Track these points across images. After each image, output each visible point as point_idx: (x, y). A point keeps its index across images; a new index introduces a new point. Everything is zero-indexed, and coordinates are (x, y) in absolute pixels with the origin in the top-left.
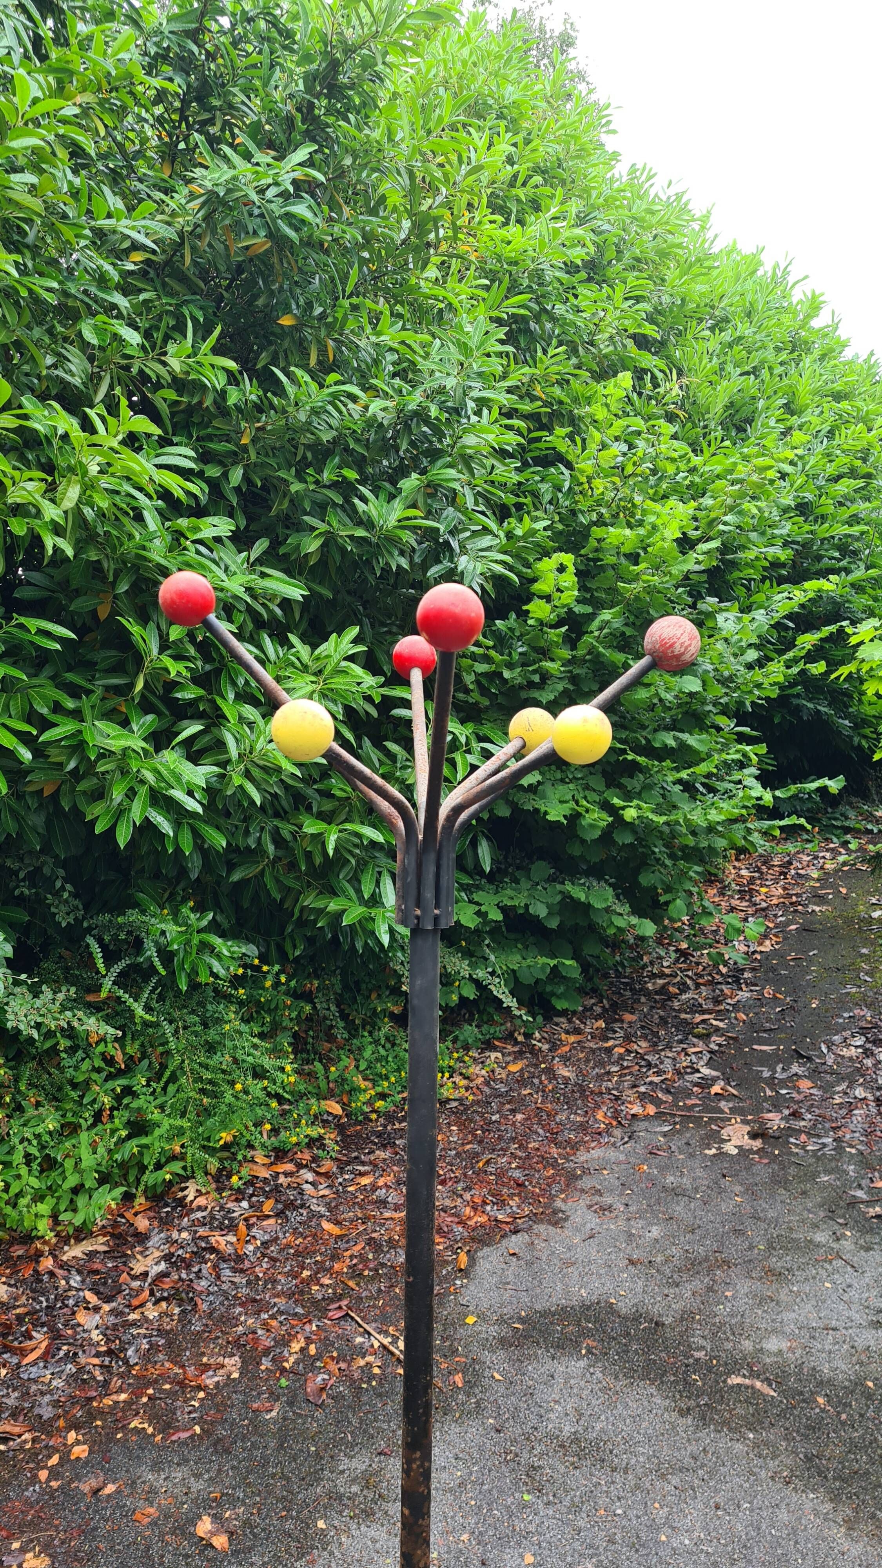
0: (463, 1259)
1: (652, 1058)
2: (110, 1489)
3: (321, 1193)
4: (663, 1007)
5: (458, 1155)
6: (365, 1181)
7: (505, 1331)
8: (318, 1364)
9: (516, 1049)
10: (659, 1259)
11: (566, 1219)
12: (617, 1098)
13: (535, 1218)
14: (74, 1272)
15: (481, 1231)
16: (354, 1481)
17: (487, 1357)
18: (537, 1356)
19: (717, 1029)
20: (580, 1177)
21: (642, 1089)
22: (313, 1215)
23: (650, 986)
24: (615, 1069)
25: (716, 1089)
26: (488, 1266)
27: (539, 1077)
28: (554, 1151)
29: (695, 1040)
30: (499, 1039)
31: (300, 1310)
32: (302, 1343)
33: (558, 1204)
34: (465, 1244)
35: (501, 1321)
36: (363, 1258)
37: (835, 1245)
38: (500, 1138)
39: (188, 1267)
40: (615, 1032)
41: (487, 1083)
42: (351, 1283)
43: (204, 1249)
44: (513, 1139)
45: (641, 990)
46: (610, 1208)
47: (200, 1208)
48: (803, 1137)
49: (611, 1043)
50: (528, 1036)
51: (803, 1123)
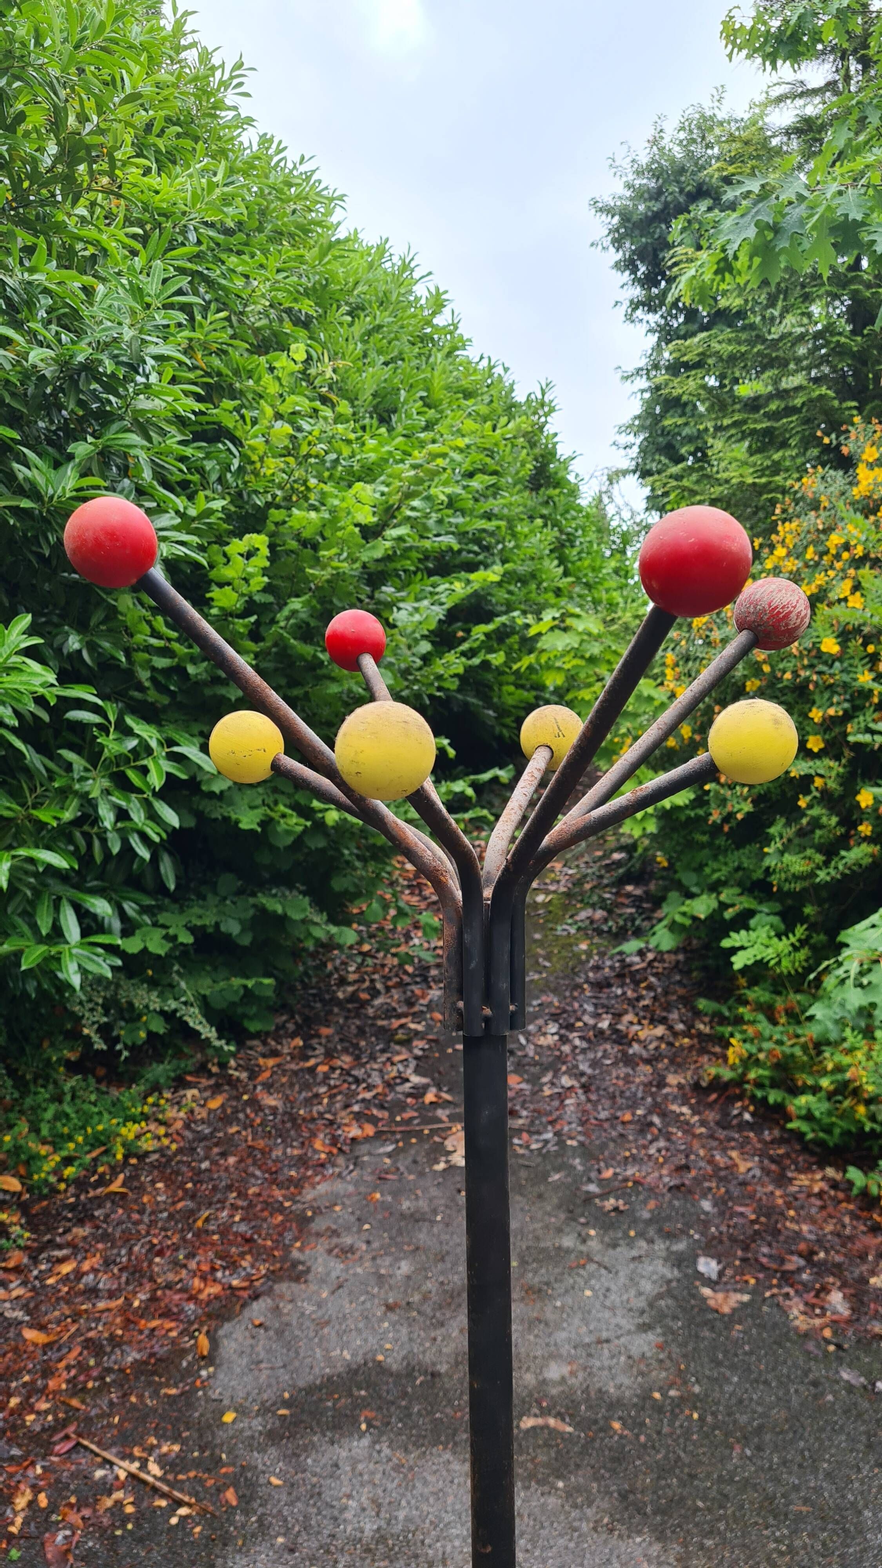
0: (204, 1342)
1: (359, 1073)
3: (14, 1294)
4: (358, 1016)
5: (171, 1217)
6: (66, 1268)
7: (271, 1423)
8: (54, 1517)
9: (212, 1082)
10: (416, 1298)
11: (308, 1271)
12: (331, 1123)
13: (273, 1276)
15: (216, 1305)
17: (258, 1459)
18: (314, 1446)
19: (417, 1033)
20: (312, 1219)
21: (356, 1108)
22: (10, 1324)
23: (340, 995)
24: (323, 1090)
25: (430, 1097)
26: (233, 1345)
27: (244, 1110)
28: (278, 1194)
29: (397, 1048)
30: (190, 1073)
31: (16, 1452)
32: (29, 1495)
33: (295, 1254)
34: (202, 1324)
35: (264, 1410)
36: (82, 1367)
37: (583, 1248)
38: (215, 1189)
40: (315, 1049)
41: (187, 1126)
42: (75, 1403)
44: (229, 1188)
45: (332, 1000)
46: (351, 1250)
48: (525, 1135)
49: (312, 1062)
50: (223, 1066)
51: (521, 1122)
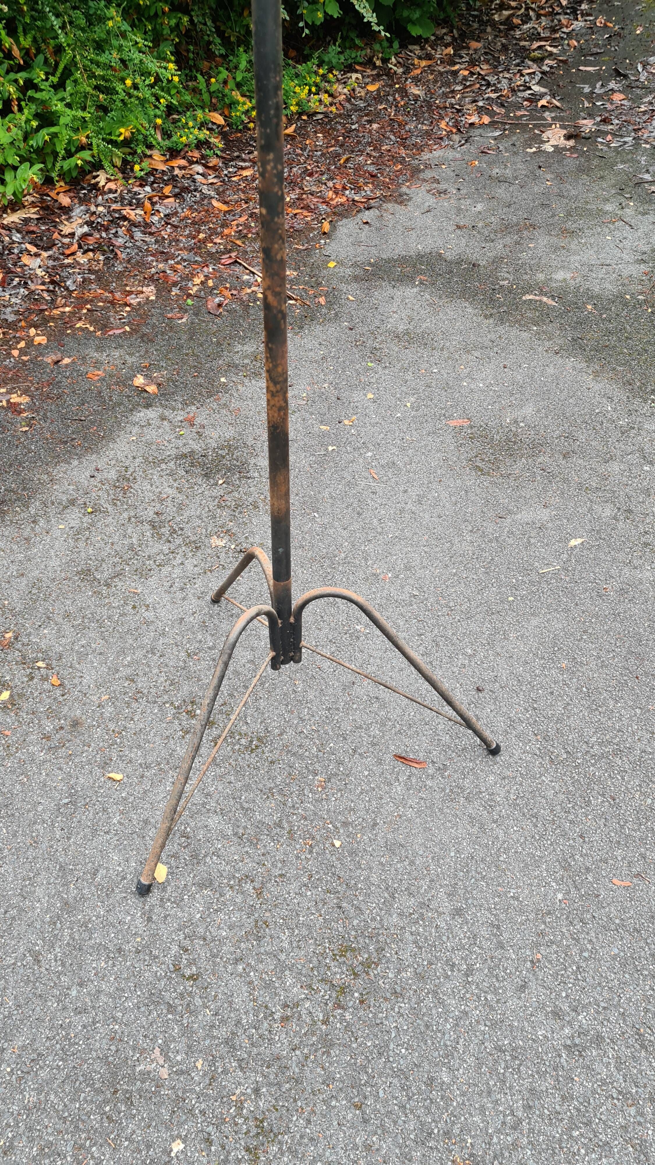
0: (326, 227)
1: (492, 79)
2: (67, 361)
3: (210, 181)
4: (506, 36)
5: (323, 155)
6: (246, 173)
7: (358, 272)
8: (215, 292)
9: (375, 72)
10: (480, 225)
11: (410, 199)
12: (459, 111)
13: (384, 199)
14: (14, 231)
15: (341, 208)
16: (246, 357)
17: (343, 287)
18: (381, 286)
19: (551, 54)
20: (423, 171)
21: (481, 104)
22: (204, 197)
23: (496, 17)
24: (459, 88)
25: (543, 102)
26: (346, 231)
27: (393, 95)
28: (403, 152)
29: (530, 63)
30: (360, 64)
31: (198, 259)
32: (202, 278)
33: (404, 189)
34: (328, 217)
35: (355, 265)
36: (247, 226)
37: (619, 212)
38: (359, 142)
39: (107, 230)
40: (462, 57)
41: (348, 100)
42: (239, 242)
43: (118, 218)
44: (369, 144)
45: (488, 21)
46: (445, 192)
47: (110, 191)
48: (609, 137)
49: (457, 67)
50: (385, 61)
51: (611, 127)
